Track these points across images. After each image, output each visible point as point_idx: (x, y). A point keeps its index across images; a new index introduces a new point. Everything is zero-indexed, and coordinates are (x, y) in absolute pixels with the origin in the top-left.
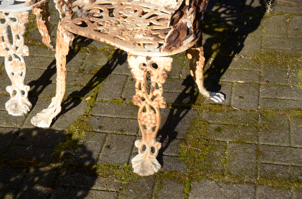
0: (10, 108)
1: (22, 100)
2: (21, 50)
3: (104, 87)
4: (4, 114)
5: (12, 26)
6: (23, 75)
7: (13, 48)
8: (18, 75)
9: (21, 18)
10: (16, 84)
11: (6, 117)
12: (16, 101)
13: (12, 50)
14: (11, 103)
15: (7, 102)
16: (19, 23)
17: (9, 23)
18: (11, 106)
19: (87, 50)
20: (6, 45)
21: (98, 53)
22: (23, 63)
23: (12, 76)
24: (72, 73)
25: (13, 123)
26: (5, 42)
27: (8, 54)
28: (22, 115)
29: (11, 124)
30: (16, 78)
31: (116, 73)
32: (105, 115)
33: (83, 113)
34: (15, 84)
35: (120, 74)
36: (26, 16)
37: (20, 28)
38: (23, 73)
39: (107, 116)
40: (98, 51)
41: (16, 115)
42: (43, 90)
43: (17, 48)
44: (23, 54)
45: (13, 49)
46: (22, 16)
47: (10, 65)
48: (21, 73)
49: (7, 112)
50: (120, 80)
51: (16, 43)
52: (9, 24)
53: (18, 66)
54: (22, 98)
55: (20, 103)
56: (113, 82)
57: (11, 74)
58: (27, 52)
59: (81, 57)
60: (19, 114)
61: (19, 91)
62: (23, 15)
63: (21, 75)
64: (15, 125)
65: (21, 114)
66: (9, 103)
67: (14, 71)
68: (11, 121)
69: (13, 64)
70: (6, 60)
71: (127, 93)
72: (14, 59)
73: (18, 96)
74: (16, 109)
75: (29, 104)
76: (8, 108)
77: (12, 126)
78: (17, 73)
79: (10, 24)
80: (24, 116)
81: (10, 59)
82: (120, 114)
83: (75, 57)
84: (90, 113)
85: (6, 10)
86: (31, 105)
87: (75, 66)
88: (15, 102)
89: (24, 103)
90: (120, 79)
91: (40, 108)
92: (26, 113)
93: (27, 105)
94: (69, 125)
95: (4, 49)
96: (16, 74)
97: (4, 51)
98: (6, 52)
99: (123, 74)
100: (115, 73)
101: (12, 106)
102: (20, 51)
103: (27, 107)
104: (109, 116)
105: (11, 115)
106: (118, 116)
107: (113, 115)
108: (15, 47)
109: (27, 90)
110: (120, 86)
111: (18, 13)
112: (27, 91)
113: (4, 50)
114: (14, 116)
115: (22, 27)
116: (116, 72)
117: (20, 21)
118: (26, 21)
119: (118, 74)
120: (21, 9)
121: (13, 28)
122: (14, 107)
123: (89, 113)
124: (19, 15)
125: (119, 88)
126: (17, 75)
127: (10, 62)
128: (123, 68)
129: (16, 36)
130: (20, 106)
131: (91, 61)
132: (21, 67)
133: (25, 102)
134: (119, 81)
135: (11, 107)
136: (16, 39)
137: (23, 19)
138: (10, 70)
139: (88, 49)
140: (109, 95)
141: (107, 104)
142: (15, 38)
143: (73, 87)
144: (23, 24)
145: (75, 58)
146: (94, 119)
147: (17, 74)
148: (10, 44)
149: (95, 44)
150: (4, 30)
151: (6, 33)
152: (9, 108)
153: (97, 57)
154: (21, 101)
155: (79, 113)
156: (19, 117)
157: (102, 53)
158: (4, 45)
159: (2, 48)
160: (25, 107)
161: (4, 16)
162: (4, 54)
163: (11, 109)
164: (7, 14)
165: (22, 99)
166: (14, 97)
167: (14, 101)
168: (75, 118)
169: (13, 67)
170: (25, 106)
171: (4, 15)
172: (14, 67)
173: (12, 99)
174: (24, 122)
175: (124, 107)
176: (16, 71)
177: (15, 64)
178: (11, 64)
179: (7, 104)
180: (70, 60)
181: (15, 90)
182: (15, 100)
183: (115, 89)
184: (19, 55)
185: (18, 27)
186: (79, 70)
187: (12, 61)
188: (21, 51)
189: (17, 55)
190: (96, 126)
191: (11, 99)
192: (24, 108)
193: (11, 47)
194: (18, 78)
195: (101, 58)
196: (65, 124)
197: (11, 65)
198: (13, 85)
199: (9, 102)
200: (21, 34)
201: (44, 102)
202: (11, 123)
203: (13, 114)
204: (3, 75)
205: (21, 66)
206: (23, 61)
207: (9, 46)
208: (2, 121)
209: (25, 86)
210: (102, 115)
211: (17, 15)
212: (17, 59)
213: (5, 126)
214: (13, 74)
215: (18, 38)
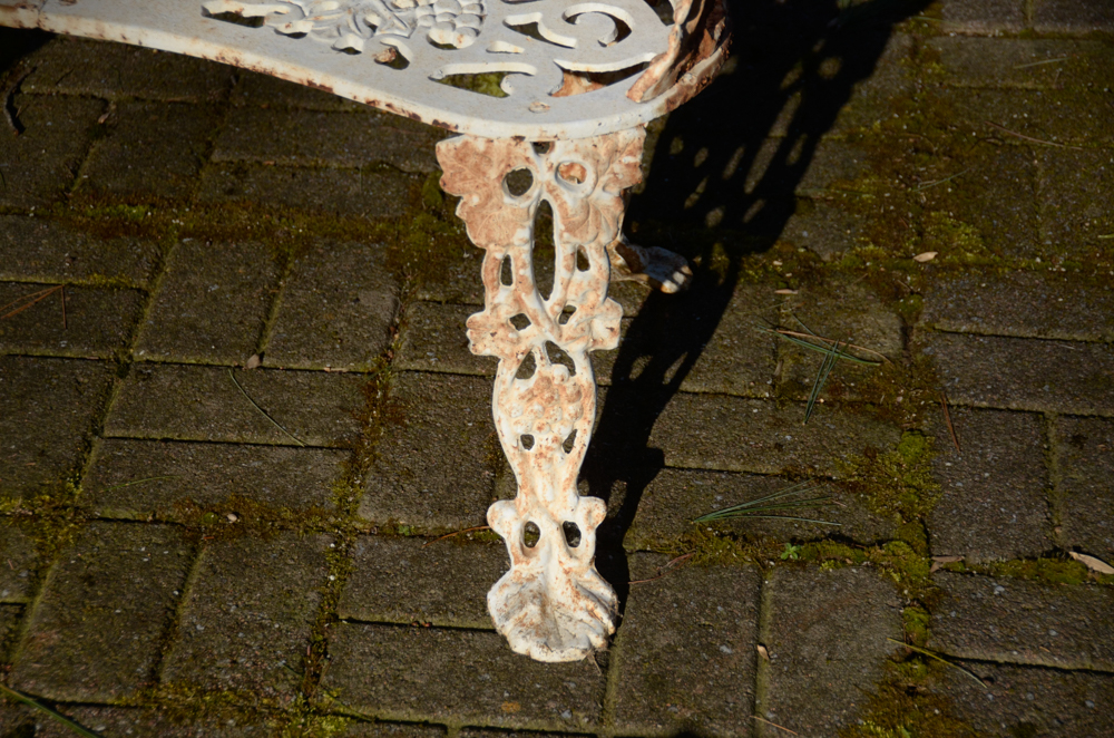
0: (516, 617)
1: (567, 572)
2: (584, 325)
3: (947, 487)
4: (488, 653)
5: (562, 205)
6: (577, 443)
7: (550, 315)
8: (555, 446)
9: (609, 163)
10: (539, 491)
11: (506, 669)
12: (540, 578)
13: (547, 326)
14: (514, 590)
15: (495, 587)
16: (599, 189)
17: (551, 192)
18: (521, 608)
19: (775, 271)
20: (518, 301)
21: (836, 283)
22: (586, 385)
23: (522, 455)
24: (744, 403)
25: (552, 705)
26: (513, 286)
27: (523, 347)
28: (583, 657)
29: (543, 713)
30: (542, 461)
31: (977, 403)
32: (1016, 656)
33: (892, 645)
34: (533, 491)
35: (995, 405)
36: (631, 154)
37: (597, 212)
38: (578, 435)
39: (1028, 662)
40: (834, 274)
41: (554, 657)
42: (635, 508)
43: (567, 313)
44: (594, 341)
45: (549, 319)
46: (615, 152)
47: (523, 397)
48: (565, 438)
49: (504, 640)
50: (1014, 445)
51: (572, 288)
52: (546, 196)
53: (563, 398)
54: (573, 564)
55: (560, 592)
56: (982, 456)
57: (520, 443)
58: (612, 329)
59: (758, 312)
60: (573, 654)
61: (554, 527)
62: (621, 145)
63: (568, 446)
64: (566, 715)
65: (578, 652)
66: (506, 592)
67: (540, 429)
68: (537, 692)
69: (535, 393)
70: (505, 372)
71: (1082, 519)
72: (543, 367)
73: (550, 553)
74: (549, 625)
75: (606, 593)
76: (507, 617)
77: (551, 722)
78: (551, 436)
79: (556, 197)
80: (592, 661)
81: (526, 368)
82: (1095, 646)
83: (728, 311)
84: (929, 644)
85: (544, 127)
86: (615, 597)
87: (748, 365)
88: (534, 586)
89: (582, 593)
90: (1013, 439)
91: (657, 611)
92: (598, 642)
93: (598, 599)
94: (846, 717)
95: (504, 321)
96: (544, 443)
97: (501, 332)
98: (511, 335)
99: (1014, 406)
100: (968, 401)
101: (524, 610)
102: (582, 330)
103: (600, 612)
104: (1040, 662)
105: (527, 658)
106: (1088, 664)
107: (1061, 657)
108: (558, 309)
109: (593, 521)
110: (1028, 477)
111: (596, 140)
112: (591, 527)
113: (503, 325)
114: (543, 663)
115: (608, 208)
116: (975, 396)
117: (603, 179)
118: (627, 179)
119: (985, 404)
120: (616, 119)
121: (565, 217)
122: (533, 610)
123: (924, 641)
124: (602, 150)
125: (1027, 490)
126: (548, 448)
127: (523, 386)
128: (1003, 373)
129: (572, 254)
130: (560, 605)
131: (818, 335)
132: (571, 408)
133: (587, 585)
134: (1008, 448)
135: (521, 614)
136: (571, 271)
137: (617, 167)
138: (516, 423)
139: (776, 263)
140: (993, 535)
141: (1002, 589)
142: (568, 268)
143: (780, 486)
144: (615, 191)
145: (732, 318)
146: (968, 679)
147: (550, 444)
148: (537, 296)
149: (805, 234)
150: (523, 227)
151: (526, 242)
152: (511, 620)
153: (839, 308)
154: (563, 577)
155: (870, 642)
156: (568, 668)
157: (858, 284)
158: (510, 300)
159: (498, 317)
160: (592, 614)
161: (527, 159)
162: (502, 345)
163: (521, 622)
164: (541, 147)
165: (566, 567)
166: (533, 561)
167: (528, 580)
168: (865, 672)
169: (536, 407)
170: (591, 605)
171: (531, 153)
172: (540, 408)
173: (518, 568)
174: (604, 697)
175: (1102, 608)
176: (547, 428)
177: (547, 395)
178: (531, 391)
179: (496, 599)
180: (712, 332)
181: (531, 519)
182: (534, 572)
183: (1008, 497)
184: (575, 350)
185: (591, 210)
186: (773, 386)
187: (535, 377)
188: (587, 329)
189: (563, 348)
190: (998, 724)
191: (514, 567)
192: (586, 618)
193: (544, 311)
194: (551, 459)
195: (864, 311)
196: (823, 712)
197: (529, 400)
198: (521, 495)
199: (504, 586)
200: (599, 243)
201: (669, 578)
202: (542, 705)
203: (539, 654)
204: (407, 421)
205: (573, 401)
206: (584, 374)
207: (531, 303)
208: (493, 697)
209: (582, 498)
210: (1002, 658)
211: (590, 147)
212: (559, 370)
213: (518, 726)
214: (527, 441)
215: (582, 263)
